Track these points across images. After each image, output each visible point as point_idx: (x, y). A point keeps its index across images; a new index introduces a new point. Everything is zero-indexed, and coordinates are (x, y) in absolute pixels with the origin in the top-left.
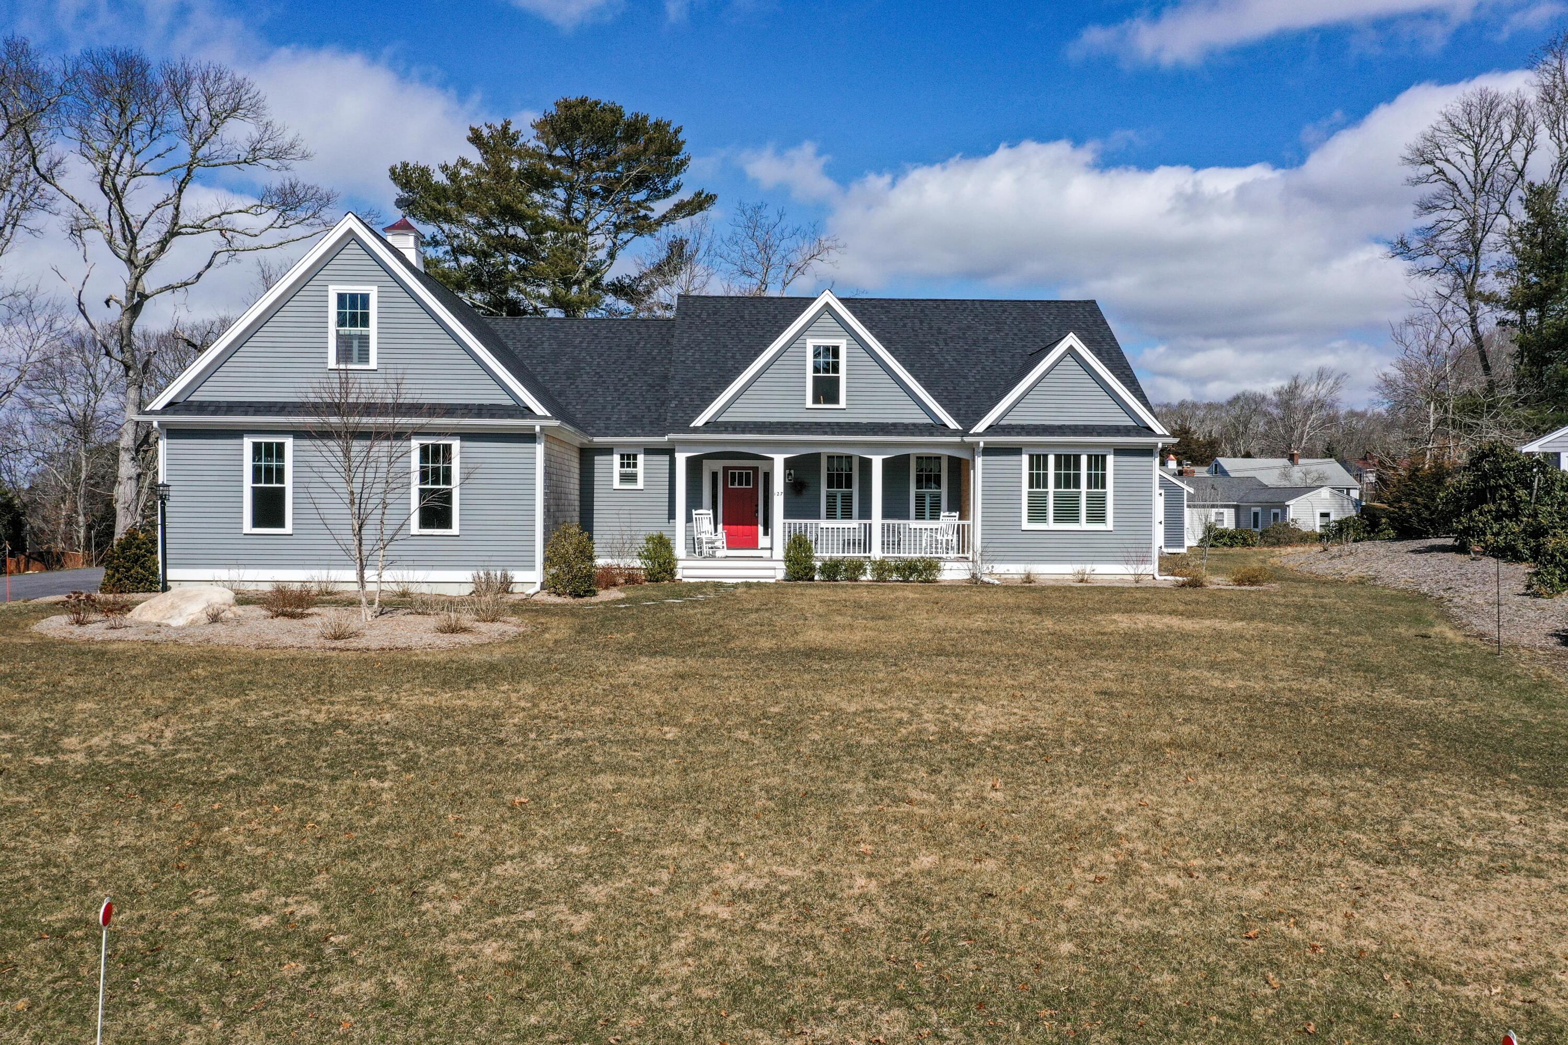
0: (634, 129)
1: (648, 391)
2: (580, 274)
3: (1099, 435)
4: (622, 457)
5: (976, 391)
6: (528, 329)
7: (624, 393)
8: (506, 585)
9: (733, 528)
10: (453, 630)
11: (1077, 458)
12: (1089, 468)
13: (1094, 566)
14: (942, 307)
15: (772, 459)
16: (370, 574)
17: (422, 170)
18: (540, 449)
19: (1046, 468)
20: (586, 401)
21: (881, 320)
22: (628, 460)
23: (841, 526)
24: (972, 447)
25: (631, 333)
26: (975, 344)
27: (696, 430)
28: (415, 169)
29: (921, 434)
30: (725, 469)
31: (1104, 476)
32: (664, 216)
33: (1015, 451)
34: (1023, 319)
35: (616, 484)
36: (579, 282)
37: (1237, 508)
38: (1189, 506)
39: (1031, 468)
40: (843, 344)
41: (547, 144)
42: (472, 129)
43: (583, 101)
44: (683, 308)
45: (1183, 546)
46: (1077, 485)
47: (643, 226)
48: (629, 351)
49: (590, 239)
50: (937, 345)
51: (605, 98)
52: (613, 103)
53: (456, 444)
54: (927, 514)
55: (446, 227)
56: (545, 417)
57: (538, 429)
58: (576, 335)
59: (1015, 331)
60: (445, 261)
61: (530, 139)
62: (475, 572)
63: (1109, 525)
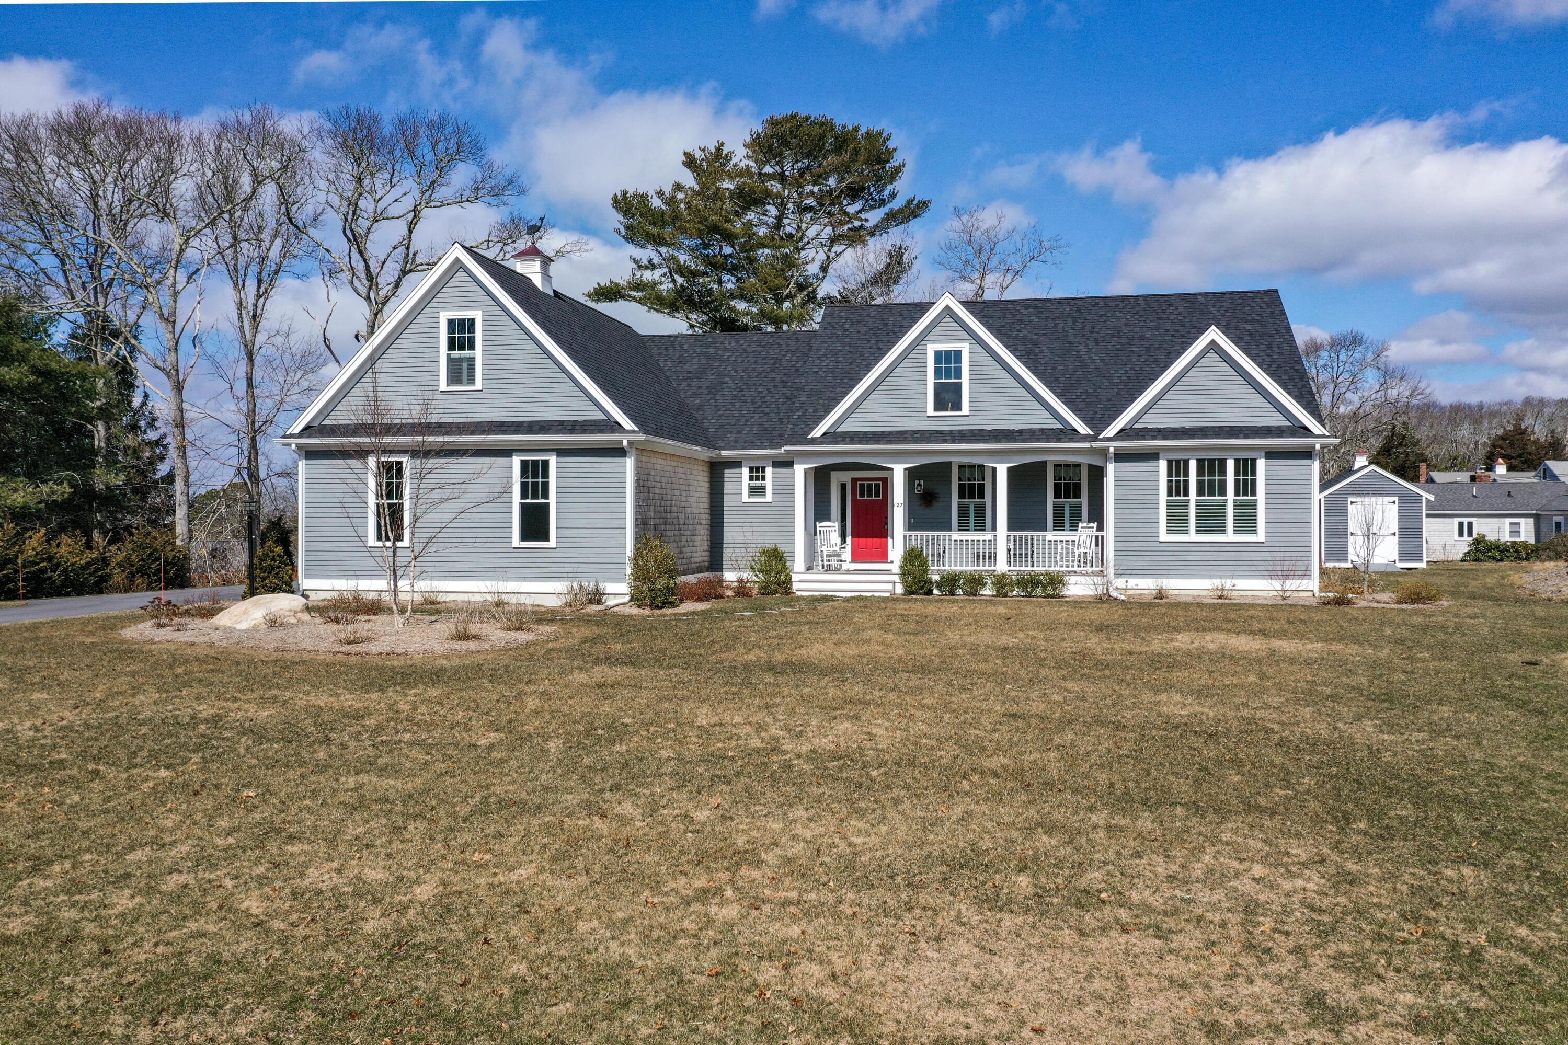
0: (844, 140)
1: (784, 403)
2: (792, 288)
3: (1247, 436)
4: (751, 470)
5: (1118, 393)
6: (681, 346)
7: (760, 406)
8: (597, 597)
9: (862, 541)
10: (463, 636)
11: (1223, 463)
12: (1237, 473)
13: (1235, 581)
14: (1101, 304)
15: (892, 469)
16: (403, 584)
17: (642, 196)
18: (630, 463)
19: (1186, 474)
20: (721, 415)
21: (1031, 321)
22: (757, 472)
23: (976, 538)
24: (1104, 452)
25: (780, 345)
26: (1128, 343)
27: (814, 441)
28: (634, 196)
29: (1048, 440)
30: (854, 481)
31: (1254, 482)
32: (876, 226)
33: (1152, 456)
34: (1190, 313)
35: (745, 497)
36: (790, 297)
37: (1537, 518)
38: (1428, 516)
39: (1170, 474)
40: (965, 348)
41: (756, 162)
42: (685, 154)
43: (794, 116)
44: (828, 318)
45: (1421, 561)
46: (1223, 492)
47: (856, 237)
48: (774, 363)
49: (803, 253)
50: (1087, 345)
51: (816, 113)
52: (824, 116)
53: (553, 460)
54: (1067, 525)
55: (663, 250)
56: (633, 432)
57: (625, 443)
58: (726, 350)
59: (1178, 327)
60: (661, 283)
61: (741, 157)
62: (569, 584)
63: (1260, 536)
